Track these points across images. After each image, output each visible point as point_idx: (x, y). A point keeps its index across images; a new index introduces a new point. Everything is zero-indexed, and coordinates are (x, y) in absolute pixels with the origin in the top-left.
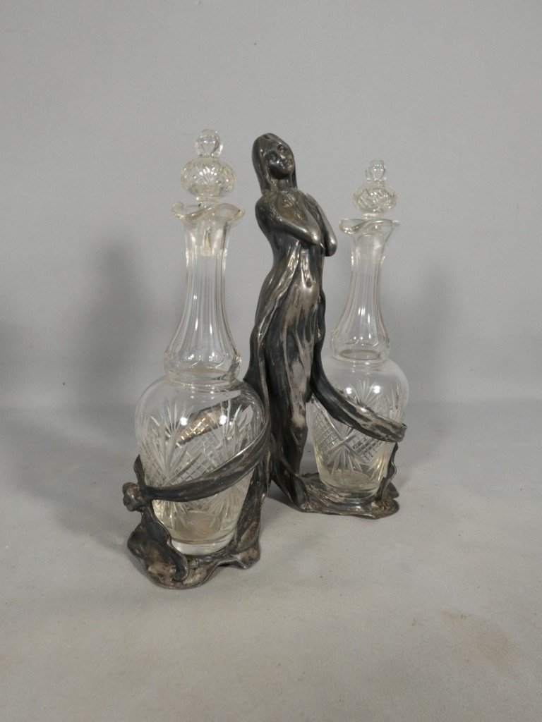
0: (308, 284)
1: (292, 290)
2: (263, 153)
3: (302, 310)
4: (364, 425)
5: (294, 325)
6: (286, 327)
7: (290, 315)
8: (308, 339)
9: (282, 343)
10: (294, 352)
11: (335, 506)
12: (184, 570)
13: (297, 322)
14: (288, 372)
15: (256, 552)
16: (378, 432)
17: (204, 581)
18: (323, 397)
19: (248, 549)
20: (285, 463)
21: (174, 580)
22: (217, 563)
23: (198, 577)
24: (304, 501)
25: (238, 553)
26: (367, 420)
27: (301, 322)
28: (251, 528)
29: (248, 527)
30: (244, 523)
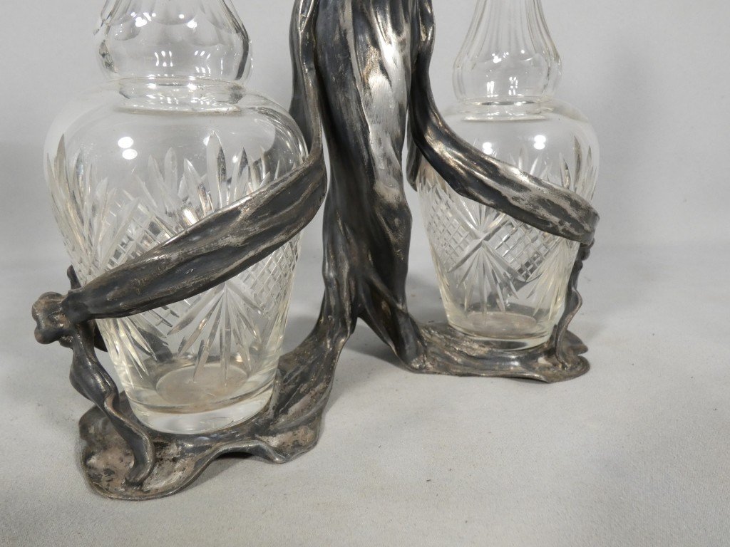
4: (516, 199)
11: (473, 362)
14: (362, 93)
15: (310, 434)
16: (543, 212)
18: (436, 154)
19: (297, 427)
21: (127, 482)
22: (217, 449)
23: (177, 477)
24: (417, 354)
25: (274, 434)
26: (521, 187)
28: (313, 393)
29: (307, 391)
30: (298, 385)
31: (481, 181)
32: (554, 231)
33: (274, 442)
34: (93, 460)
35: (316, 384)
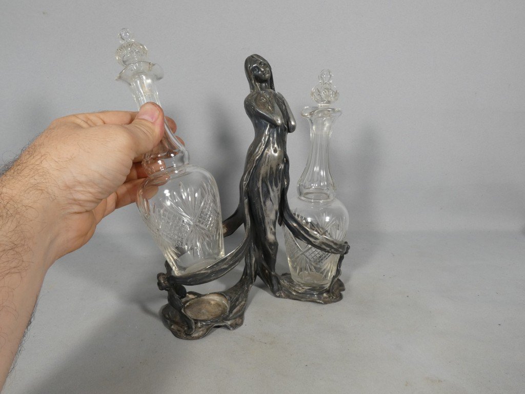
0: (275, 151)
1: (265, 154)
2: (250, 67)
3: (271, 167)
4: (315, 242)
5: (266, 177)
6: (261, 178)
7: (264, 170)
8: (276, 185)
9: (259, 188)
10: (267, 194)
12: (192, 328)
13: (268, 175)
14: (263, 207)
15: (241, 320)
16: (324, 247)
17: (204, 336)
19: (236, 318)
20: (265, 265)
21: (186, 334)
22: (213, 325)
23: (201, 333)
24: (278, 290)
25: (229, 320)
26: (316, 239)
27: (271, 174)
28: (240, 305)
29: (238, 305)
30: (236, 302)
31: (303, 235)
32: (328, 252)
33: (229, 323)
34: (173, 327)
35: (241, 302)
